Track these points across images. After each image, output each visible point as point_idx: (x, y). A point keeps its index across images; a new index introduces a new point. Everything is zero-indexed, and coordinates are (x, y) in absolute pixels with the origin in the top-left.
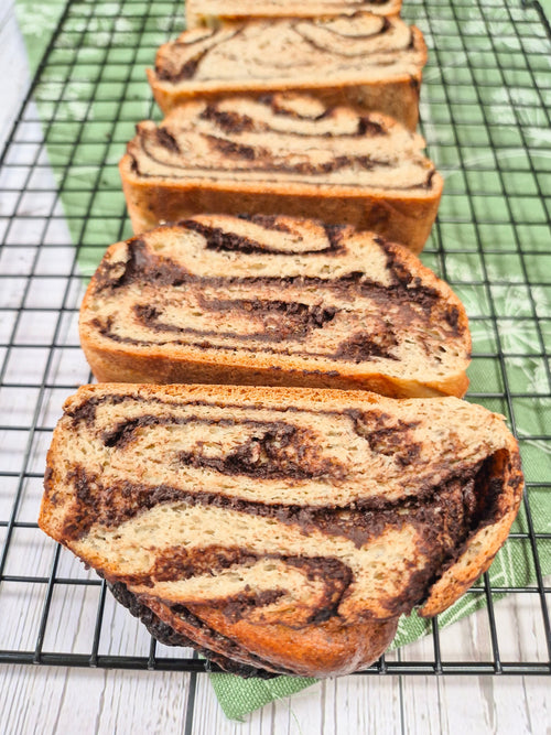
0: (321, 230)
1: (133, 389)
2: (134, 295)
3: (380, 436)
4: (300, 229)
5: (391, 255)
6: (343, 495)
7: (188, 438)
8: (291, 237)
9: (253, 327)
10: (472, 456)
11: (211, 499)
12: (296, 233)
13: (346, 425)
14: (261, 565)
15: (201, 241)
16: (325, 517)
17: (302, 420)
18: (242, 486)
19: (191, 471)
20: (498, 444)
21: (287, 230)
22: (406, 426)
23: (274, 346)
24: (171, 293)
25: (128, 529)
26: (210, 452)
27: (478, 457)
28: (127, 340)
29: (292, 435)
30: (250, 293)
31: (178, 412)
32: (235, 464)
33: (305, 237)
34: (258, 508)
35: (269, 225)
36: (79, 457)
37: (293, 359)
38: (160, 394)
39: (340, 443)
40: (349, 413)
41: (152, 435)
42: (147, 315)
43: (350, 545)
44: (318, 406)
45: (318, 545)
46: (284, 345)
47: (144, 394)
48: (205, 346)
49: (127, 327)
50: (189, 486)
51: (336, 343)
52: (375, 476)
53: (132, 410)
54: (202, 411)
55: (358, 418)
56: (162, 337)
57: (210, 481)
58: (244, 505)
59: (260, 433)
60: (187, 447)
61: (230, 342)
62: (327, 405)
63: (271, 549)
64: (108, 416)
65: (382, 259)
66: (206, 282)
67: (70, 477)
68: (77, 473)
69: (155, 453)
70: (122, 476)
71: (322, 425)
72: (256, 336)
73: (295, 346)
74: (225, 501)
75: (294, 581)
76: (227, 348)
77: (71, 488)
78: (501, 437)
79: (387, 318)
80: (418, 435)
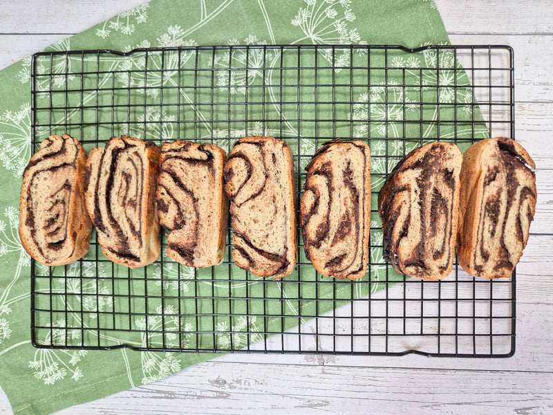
0: (400, 193)
1: (472, 254)
2: (429, 261)
3: (491, 178)
4: (400, 202)
5: (409, 168)
6: (505, 189)
7: (487, 235)
8: (404, 205)
9: (443, 217)
10: (497, 151)
11: (504, 227)
12: (402, 203)
13: (487, 187)
14: (521, 212)
15: (404, 239)
16: (511, 194)
17: (485, 201)
18: (501, 218)
19: (496, 234)
20: (496, 143)
21: (400, 207)
22: (489, 170)
23: (450, 210)
24: (428, 248)
25: (511, 251)
26: (491, 228)
27: (498, 149)
28: (448, 260)
29: (488, 204)
30: (428, 220)
31: (480, 239)
32: (495, 221)
33: (403, 200)
34: (507, 213)
35: (398, 214)
36: (491, 269)
37: (455, 204)
38: (474, 246)
39: (492, 189)
40: (484, 186)
41: (486, 247)
42: (438, 255)
43: (519, 187)
44: (482, 195)
45: (517, 196)
46: (449, 207)
47: (474, 251)
48: (451, 234)
49: (443, 261)
50: (500, 234)
51: (448, 189)
52: (501, 180)
53: (479, 253)
54: (480, 231)
55: (485, 184)
56: (447, 248)
57: (499, 228)
58: (506, 218)
59: (487, 214)
60: (490, 235)
61: (449, 226)
62: (481, 194)
63: (517, 209)
64: (479, 261)
65: (410, 171)
66: (423, 236)
67: (496, 270)
68: (496, 268)
69: (491, 245)
70: (497, 254)
71: (487, 195)
72: (446, 217)
73: (450, 203)
74: (505, 223)
75: (526, 202)
76: (451, 226)
77: (500, 270)
78: (493, 143)
79: (437, 171)
80: (492, 166)
